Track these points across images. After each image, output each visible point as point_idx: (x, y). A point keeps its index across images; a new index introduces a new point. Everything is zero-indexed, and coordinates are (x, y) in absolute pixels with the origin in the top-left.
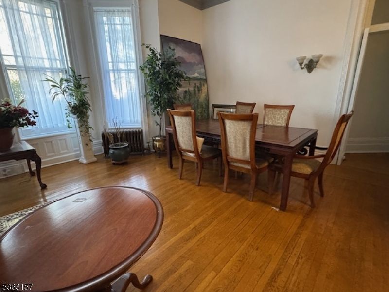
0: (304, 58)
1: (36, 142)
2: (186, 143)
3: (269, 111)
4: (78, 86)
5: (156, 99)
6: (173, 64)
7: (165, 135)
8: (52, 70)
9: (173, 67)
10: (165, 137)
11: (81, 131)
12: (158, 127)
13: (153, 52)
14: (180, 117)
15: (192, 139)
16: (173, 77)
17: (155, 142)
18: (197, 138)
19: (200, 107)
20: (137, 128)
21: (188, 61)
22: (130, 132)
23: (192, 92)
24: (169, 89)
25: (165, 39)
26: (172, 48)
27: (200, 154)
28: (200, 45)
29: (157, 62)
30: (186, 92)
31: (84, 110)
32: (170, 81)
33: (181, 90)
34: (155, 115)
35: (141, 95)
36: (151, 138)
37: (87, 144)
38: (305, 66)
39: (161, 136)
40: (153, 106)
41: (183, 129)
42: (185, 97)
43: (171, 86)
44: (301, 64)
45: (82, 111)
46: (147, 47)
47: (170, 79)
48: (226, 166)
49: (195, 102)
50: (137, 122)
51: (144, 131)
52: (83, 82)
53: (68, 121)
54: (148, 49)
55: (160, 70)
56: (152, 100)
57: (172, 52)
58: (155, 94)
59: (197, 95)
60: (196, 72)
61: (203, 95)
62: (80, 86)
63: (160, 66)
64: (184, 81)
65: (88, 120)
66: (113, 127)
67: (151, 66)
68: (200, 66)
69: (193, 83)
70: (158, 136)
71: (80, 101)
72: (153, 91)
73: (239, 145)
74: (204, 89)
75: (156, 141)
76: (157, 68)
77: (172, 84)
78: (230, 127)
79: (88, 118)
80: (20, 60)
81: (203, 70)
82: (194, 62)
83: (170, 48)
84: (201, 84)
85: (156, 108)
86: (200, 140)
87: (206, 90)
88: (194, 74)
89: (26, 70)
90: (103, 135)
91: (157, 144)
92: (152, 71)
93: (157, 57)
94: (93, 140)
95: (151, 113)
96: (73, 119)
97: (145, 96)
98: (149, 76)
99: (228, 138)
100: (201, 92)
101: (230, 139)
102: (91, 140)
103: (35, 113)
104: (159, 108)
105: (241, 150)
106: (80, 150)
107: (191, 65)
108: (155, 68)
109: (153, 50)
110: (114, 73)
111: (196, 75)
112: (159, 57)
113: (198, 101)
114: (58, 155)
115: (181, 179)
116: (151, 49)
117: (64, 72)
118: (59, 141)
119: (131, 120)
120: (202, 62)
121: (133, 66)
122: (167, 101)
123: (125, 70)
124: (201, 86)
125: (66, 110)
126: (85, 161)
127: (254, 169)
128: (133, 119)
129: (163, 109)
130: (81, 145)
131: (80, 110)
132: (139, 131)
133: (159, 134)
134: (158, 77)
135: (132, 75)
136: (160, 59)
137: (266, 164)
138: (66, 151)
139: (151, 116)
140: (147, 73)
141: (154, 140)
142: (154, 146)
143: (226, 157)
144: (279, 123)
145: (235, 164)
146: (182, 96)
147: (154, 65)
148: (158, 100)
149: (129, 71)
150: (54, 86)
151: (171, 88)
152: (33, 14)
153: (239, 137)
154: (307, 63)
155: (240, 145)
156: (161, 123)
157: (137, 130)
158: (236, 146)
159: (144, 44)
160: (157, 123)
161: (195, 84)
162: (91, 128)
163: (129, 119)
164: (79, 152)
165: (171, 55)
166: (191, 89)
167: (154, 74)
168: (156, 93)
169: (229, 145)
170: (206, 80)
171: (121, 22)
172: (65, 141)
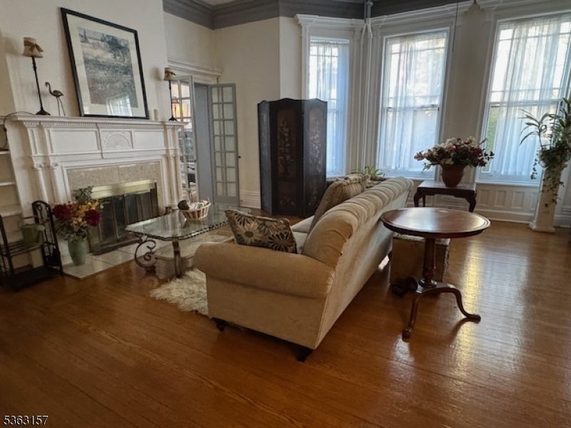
1: (488, 189)
37: (546, 205)
53: (534, 169)
89: (508, 106)
94: (557, 201)
96: (540, 169)
102: (554, 201)
103: (492, 154)
114: (507, 210)
118: (514, 193)
125: (538, 155)
126: (534, 227)
130: (538, 205)
138: (519, 208)
150: (529, 124)
162: (562, 183)
164: (533, 214)
172: (523, 196)
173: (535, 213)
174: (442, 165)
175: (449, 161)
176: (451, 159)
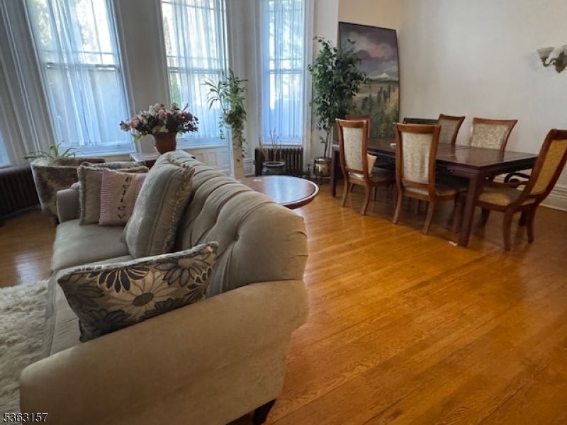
0: (550, 50)
2: (354, 161)
3: (480, 128)
4: (235, 90)
5: (324, 107)
6: (351, 61)
7: (330, 156)
8: (211, 71)
9: (350, 65)
10: (330, 159)
11: (234, 144)
12: (324, 145)
13: (327, 48)
14: (350, 129)
15: (361, 156)
16: (348, 80)
17: (317, 165)
18: (368, 155)
19: (384, 121)
20: (296, 146)
21: (373, 56)
22: (287, 149)
23: (375, 100)
24: (342, 96)
25: (345, 28)
26: (352, 40)
27: (371, 176)
28: (395, 31)
29: (330, 60)
30: (366, 98)
31: (240, 119)
32: (344, 84)
33: (358, 97)
34: (320, 129)
35: (306, 102)
36: (313, 160)
37: (238, 160)
38: (551, 61)
39: (325, 158)
40: (319, 117)
41: (352, 143)
42: (363, 107)
43: (345, 91)
44: (544, 59)
45: (238, 120)
46: (320, 41)
47: (344, 81)
48: (400, 192)
49: (377, 114)
50: (297, 137)
51: (304, 150)
52: (240, 86)
53: (221, 131)
54: (321, 43)
55: (333, 71)
56: (319, 109)
57: (351, 46)
58: (323, 102)
59: (382, 104)
60: (386, 70)
61: (391, 105)
62: (237, 90)
63: (334, 64)
64: (364, 85)
65: (243, 131)
66: (270, 143)
67: (322, 66)
68: (392, 62)
69: (377, 87)
70: (322, 158)
71: (237, 108)
72: (321, 97)
73: (416, 165)
74: (394, 96)
75: (319, 162)
76: (330, 67)
77: (347, 88)
78: (406, 142)
79: (243, 128)
80: (183, 61)
81: (395, 68)
82: (383, 57)
83: (349, 40)
84: (389, 88)
85: (323, 119)
86: (372, 158)
87: (397, 97)
88: (381, 74)
89: (187, 73)
90: (257, 151)
91: (320, 167)
92: (323, 72)
93: (331, 53)
94: (245, 155)
95: (316, 127)
96: (227, 130)
97: (311, 104)
98: (319, 78)
99: (404, 155)
100: (388, 100)
101: (407, 156)
102: (243, 156)
103: (196, 119)
104: (327, 120)
105: (418, 171)
106: (230, 168)
107: (379, 60)
108: (327, 68)
109: (327, 44)
110: (276, 74)
111: (384, 76)
112: (333, 53)
113: (383, 112)
115: (344, 206)
116: (324, 44)
117: (221, 73)
118: (210, 154)
119: (290, 136)
120: (396, 57)
121: (300, 64)
122: (337, 110)
123: (290, 70)
124: (390, 91)
125: (221, 118)
127: (432, 195)
128: (292, 134)
129: (332, 122)
130: (232, 161)
131: (235, 118)
132: (298, 149)
133: (323, 155)
134: (330, 79)
135: (298, 77)
136: (334, 56)
137: (452, 193)
139: (316, 131)
140: (316, 75)
141: (316, 162)
142: (315, 170)
143: (401, 180)
144: (490, 145)
145: (412, 190)
146: (359, 105)
147: (326, 64)
148: (326, 109)
149: (293, 71)
150: (212, 90)
151: (344, 94)
152: (198, 7)
153: (417, 154)
154: (556, 57)
155: (418, 164)
156: (327, 140)
157: (296, 148)
158: (413, 165)
159: (316, 38)
160: (322, 139)
161: (381, 88)
162: (244, 140)
163: (288, 133)
164: (228, 170)
165: (349, 49)
166: (375, 95)
167: (325, 75)
168: (325, 100)
169: (405, 165)
170: (398, 83)
171: (291, 8)
172: (216, 155)
173: (230, 169)
174: (154, 135)
175: (163, 129)
176: (164, 126)
